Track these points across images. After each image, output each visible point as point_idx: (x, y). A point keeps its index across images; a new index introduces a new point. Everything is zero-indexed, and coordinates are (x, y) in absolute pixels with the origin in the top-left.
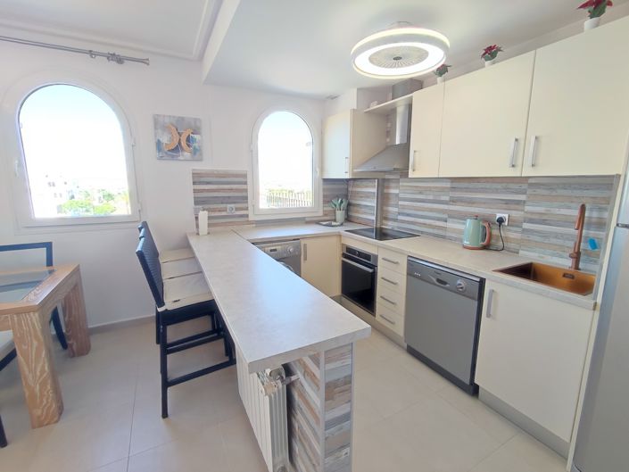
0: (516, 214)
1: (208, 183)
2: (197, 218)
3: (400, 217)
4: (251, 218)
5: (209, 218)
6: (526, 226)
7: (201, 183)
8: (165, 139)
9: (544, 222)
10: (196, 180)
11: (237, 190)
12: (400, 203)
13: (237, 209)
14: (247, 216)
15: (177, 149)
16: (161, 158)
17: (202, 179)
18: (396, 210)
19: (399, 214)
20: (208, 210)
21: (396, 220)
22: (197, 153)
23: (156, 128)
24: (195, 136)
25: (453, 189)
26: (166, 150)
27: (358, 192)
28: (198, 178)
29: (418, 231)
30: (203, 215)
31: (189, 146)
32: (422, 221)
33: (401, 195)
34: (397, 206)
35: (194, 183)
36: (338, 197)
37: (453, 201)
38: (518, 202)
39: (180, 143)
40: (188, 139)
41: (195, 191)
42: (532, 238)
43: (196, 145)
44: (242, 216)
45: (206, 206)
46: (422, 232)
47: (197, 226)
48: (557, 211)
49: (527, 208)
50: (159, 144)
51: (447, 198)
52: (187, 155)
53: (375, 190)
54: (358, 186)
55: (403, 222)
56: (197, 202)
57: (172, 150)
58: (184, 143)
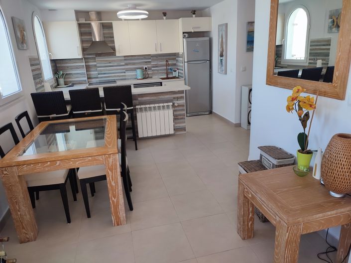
0: (149, 66)
1: (33, 65)
6: (153, 69)
9: (157, 67)
11: (39, 69)
12: (98, 69)
18: (96, 73)
19: (99, 74)
21: (97, 78)
24: (25, 33)
25: (125, 60)
27: (68, 67)
28: (31, 62)
31: (25, 39)
32: (113, 75)
33: (98, 65)
34: (96, 70)
37: (126, 64)
38: (149, 62)
39: (22, 37)
42: (155, 72)
44: (43, 86)
45: (36, 81)
48: (159, 63)
49: (152, 63)
51: (124, 64)
52: (25, 46)
53: (83, 64)
55: (102, 77)
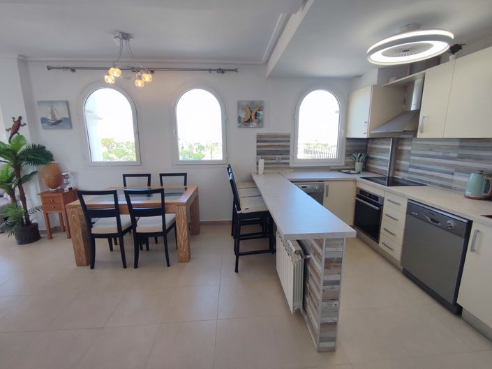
1: (266, 141)
2: (257, 164)
3: (410, 170)
4: (291, 165)
5: (265, 164)
7: (261, 141)
8: (243, 115)
10: (259, 139)
11: (283, 146)
12: (412, 158)
13: (282, 159)
14: (288, 163)
15: (249, 121)
16: (240, 127)
17: (262, 139)
18: (408, 163)
19: (410, 166)
20: (265, 159)
21: (406, 172)
22: (260, 123)
23: (238, 109)
24: (260, 112)
25: (462, 147)
26: (243, 121)
27: (375, 149)
28: (260, 139)
29: (426, 182)
30: (262, 162)
31: (256, 118)
32: (430, 173)
33: (413, 152)
34: (408, 160)
35: (258, 142)
36: (357, 152)
37: (461, 158)
39: (251, 117)
40: (256, 115)
41: (258, 147)
43: (260, 118)
44: (285, 163)
45: (264, 156)
46: (430, 183)
47: (258, 168)
50: (239, 118)
51: (455, 155)
52: (254, 124)
53: (390, 147)
54: (376, 144)
55: (412, 173)
56: (259, 153)
57: (247, 122)
58: (253, 117)
